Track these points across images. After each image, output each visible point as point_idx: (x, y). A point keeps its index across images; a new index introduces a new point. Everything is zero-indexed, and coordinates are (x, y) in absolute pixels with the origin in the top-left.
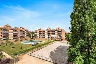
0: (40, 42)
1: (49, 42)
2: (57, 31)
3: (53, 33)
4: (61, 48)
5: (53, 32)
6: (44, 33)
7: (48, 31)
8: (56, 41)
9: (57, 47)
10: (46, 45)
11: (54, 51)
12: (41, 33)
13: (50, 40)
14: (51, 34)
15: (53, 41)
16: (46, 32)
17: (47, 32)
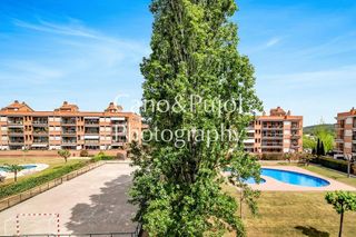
0: (15, 169)
1: (71, 168)
2: (108, 120)
3: (90, 125)
4: (123, 185)
5: (92, 125)
6: (38, 124)
7: (66, 119)
8: (104, 158)
9: (106, 184)
10: (51, 184)
11: (89, 202)
12: (22, 125)
13: (74, 158)
14: (80, 132)
15: (93, 161)
16: (50, 119)
17: (59, 120)
